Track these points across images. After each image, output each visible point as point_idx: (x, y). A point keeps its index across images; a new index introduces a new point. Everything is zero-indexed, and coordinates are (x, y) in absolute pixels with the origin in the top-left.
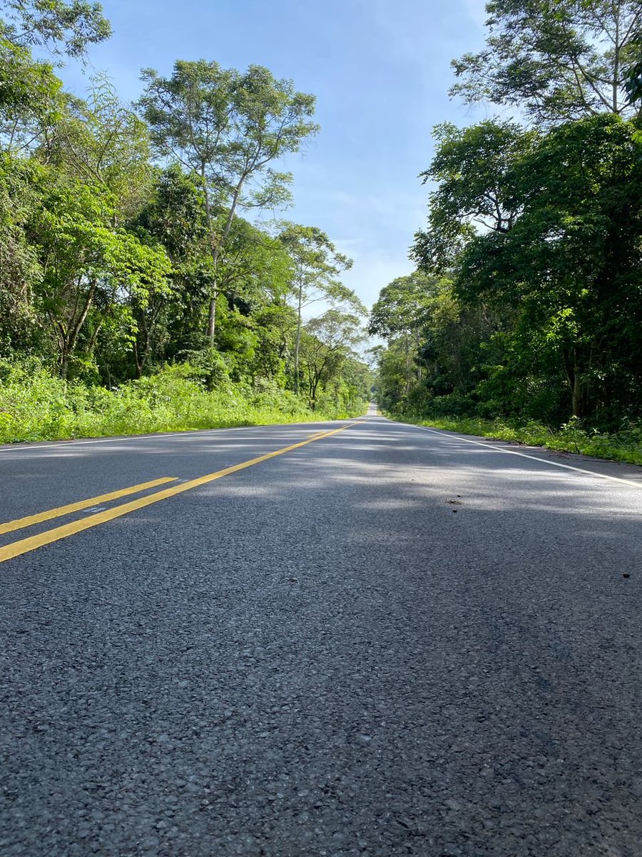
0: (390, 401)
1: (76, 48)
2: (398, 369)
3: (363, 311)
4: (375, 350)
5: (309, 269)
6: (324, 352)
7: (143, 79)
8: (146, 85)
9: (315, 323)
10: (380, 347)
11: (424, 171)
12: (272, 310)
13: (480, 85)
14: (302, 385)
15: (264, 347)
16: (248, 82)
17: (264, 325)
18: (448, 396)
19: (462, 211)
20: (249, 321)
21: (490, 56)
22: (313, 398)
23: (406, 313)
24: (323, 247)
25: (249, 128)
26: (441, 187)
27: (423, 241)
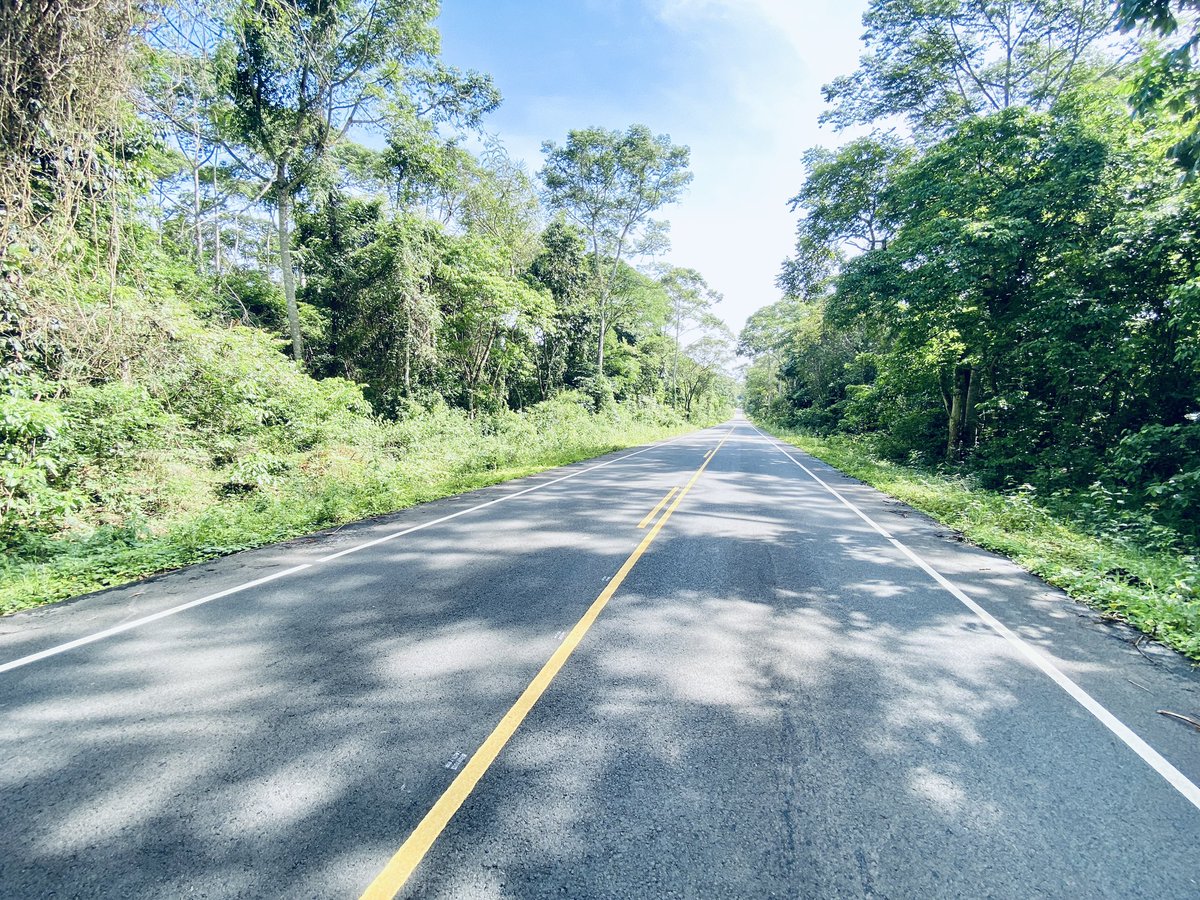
0: (754, 407)
1: (474, 120)
2: (760, 383)
3: (732, 337)
4: (741, 367)
5: (686, 304)
6: (697, 371)
7: (544, 151)
8: (546, 156)
9: (692, 347)
10: (746, 365)
11: (792, 197)
12: (654, 340)
13: (851, 109)
14: (679, 399)
15: (645, 371)
16: (630, 143)
17: (647, 353)
18: (808, 410)
19: (831, 237)
20: (634, 350)
21: (864, 76)
22: (688, 410)
23: (770, 336)
24: (698, 285)
25: (632, 184)
26: (810, 214)
27: (790, 270)
